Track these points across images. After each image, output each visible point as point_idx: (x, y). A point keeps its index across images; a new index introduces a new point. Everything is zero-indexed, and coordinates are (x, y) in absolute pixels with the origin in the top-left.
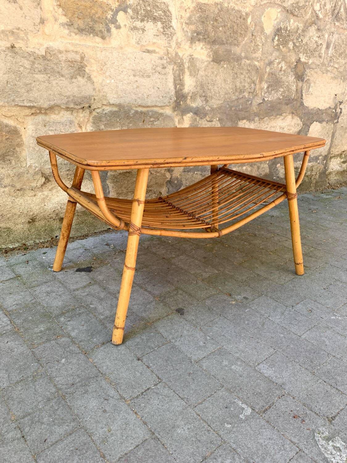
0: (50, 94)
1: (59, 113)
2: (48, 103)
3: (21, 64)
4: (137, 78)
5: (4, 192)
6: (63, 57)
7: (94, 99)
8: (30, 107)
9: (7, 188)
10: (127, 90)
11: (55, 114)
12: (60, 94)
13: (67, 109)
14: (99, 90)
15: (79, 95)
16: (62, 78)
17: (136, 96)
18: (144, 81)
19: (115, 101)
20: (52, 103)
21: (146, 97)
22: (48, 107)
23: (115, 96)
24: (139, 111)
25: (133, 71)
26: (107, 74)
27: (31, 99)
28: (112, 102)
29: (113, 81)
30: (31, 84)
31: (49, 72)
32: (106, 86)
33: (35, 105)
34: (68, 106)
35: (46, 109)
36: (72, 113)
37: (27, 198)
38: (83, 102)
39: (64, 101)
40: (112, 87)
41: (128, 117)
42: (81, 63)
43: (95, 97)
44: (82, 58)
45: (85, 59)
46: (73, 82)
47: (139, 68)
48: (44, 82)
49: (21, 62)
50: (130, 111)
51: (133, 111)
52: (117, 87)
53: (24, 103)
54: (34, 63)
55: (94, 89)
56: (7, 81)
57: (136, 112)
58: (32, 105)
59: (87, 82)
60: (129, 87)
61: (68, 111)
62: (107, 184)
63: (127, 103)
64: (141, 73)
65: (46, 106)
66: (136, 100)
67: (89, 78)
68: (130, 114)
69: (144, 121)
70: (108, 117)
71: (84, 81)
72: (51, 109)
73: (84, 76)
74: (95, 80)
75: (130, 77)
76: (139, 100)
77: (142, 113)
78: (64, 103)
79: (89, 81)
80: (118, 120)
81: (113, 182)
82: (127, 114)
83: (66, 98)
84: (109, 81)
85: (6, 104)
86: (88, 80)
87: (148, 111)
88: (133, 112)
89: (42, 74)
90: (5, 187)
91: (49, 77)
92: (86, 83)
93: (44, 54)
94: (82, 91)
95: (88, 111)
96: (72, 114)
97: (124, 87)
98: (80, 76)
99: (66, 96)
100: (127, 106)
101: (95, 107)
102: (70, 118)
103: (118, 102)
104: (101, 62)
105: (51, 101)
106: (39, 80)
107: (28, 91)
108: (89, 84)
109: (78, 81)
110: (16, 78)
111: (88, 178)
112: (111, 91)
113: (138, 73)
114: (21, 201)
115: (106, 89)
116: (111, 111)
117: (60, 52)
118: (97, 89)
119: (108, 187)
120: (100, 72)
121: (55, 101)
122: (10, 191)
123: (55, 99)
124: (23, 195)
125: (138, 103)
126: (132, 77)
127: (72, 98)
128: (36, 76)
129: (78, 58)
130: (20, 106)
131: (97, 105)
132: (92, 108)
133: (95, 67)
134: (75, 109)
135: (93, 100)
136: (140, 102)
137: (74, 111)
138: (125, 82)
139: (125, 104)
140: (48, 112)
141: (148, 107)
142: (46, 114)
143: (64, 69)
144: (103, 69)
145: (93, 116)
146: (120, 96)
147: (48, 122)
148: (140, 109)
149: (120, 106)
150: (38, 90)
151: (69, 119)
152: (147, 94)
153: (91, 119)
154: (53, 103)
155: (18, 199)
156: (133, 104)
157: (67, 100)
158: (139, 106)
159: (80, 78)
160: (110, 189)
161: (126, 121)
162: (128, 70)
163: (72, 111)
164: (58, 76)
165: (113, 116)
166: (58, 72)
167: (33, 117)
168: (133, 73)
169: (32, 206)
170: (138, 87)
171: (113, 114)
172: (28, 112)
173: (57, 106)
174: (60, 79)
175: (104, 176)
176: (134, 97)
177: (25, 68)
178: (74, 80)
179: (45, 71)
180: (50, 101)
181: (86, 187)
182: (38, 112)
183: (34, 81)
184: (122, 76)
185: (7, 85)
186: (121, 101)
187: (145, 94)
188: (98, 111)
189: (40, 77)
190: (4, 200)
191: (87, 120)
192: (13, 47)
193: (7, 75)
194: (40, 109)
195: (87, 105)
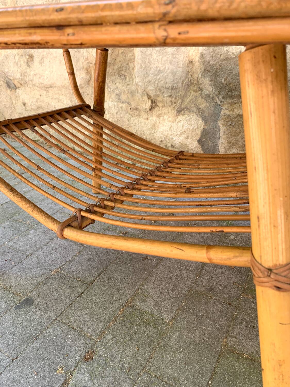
5: (122, 107)
9: (124, 104)
37: (141, 119)
62: (219, 127)
81: (226, 125)
90: (123, 103)
111: (195, 111)
114: (136, 121)
119: (219, 129)
122: (127, 109)
124: (139, 115)
155: (134, 118)
160: (221, 134)
169: (144, 129)
175: (216, 113)
181: (189, 123)
190: (121, 116)
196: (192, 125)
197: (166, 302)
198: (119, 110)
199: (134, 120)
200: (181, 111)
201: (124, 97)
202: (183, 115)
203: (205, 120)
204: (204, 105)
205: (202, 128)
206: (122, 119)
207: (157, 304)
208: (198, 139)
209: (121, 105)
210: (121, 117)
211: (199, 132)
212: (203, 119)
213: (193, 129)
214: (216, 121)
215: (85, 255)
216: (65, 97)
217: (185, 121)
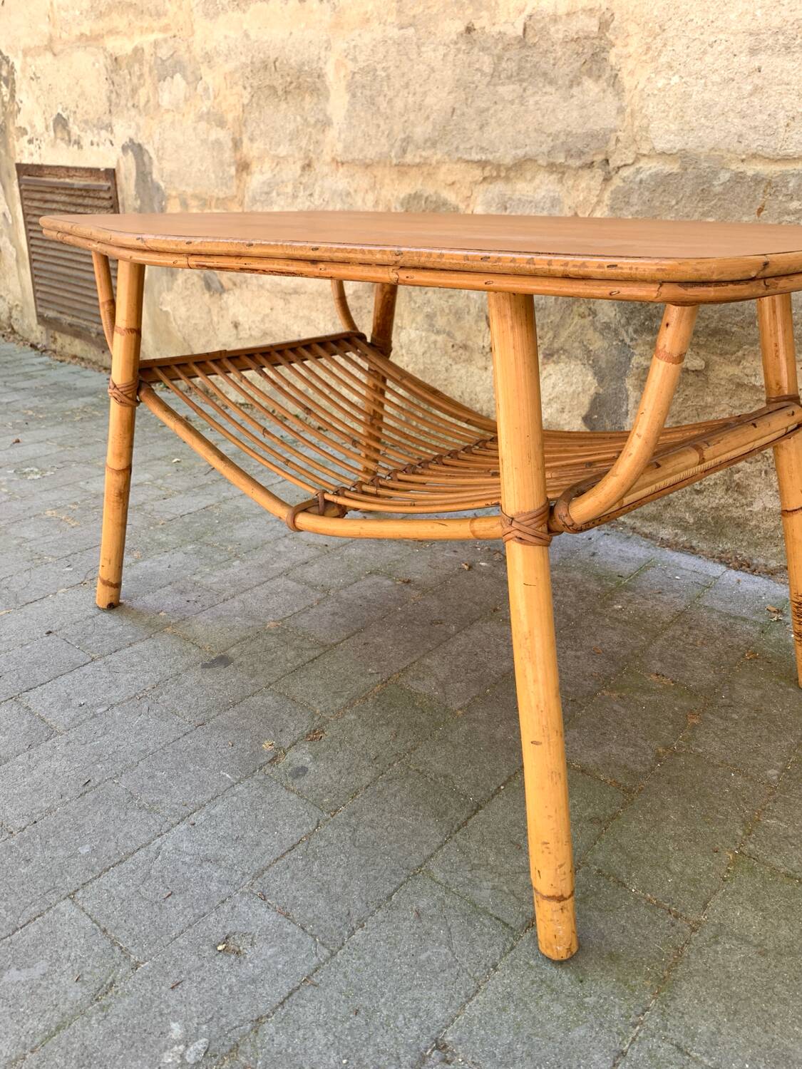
0: (519, 132)
1: (533, 178)
2: (513, 152)
3: (477, 66)
4: (762, 59)
5: (435, 342)
6: (557, 31)
7: (618, 140)
8: (482, 164)
9: (441, 336)
10: (716, 104)
11: (526, 180)
12: (539, 131)
13: (552, 167)
14: (632, 114)
15: (580, 131)
16: (549, 89)
17: (744, 121)
18: (789, 65)
19: (669, 141)
20: (521, 153)
21: (783, 123)
22: (511, 163)
23: (673, 127)
24: (750, 173)
25: (751, 34)
26: (663, 60)
27: (484, 145)
28: (660, 145)
29: (676, 79)
30: (488, 109)
31: (526, 76)
32: (652, 98)
33: (490, 157)
34: (551, 160)
35: (508, 169)
36: (562, 178)
37: (473, 369)
38: (587, 150)
39: (545, 148)
40: (667, 101)
41: (704, 193)
42: (601, 39)
43: (619, 133)
44: (604, 25)
45: (612, 26)
46: (572, 97)
47: (776, 22)
48: (512, 102)
49: (478, 61)
50: (715, 173)
51: (727, 176)
52: (686, 96)
53: (470, 154)
54: (500, 58)
55: (621, 110)
56: (454, 109)
57: (739, 178)
58: (484, 158)
59: (604, 91)
60: (725, 93)
61: (552, 173)
62: (627, 390)
63: (706, 149)
64: (781, 38)
65: (508, 160)
66: (741, 136)
67: (615, 80)
68: (715, 183)
69: (760, 211)
70: (647, 193)
71: (597, 90)
72: (520, 166)
73: (600, 76)
74: (627, 81)
75: (736, 59)
76: (752, 136)
77: (757, 179)
78: (543, 153)
79: (611, 89)
80: (673, 202)
82: (704, 183)
83: (551, 138)
84: (666, 82)
85: (446, 157)
86: (608, 86)
87: (784, 176)
88: (724, 176)
89: (513, 83)
90: (438, 332)
91: (525, 90)
92: (602, 94)
93: (520, 32)
94: (590, 118)
95: (599, 174)
96: (561, 181)
97: (707, 96)
98: (590, 77)
99: (551, 134)
100: (708, 158)
101: (620, 163)
102: (554, 191)
103: (679, 146)
104: (650, 25)
105: (520, 148)
106: (503, 99)
107: (481, 127)
108: (610, 96)
109: (583, 92)
110: (467, 99)
111: (580, 356)
112: (664, 112)
113: (770, 42)
114: (463, 371)
115: (651, 107)
116: (657, 174)
117: (555, 19)
118: (628, 110)
119: (627, 397)
120: (644, 58)
121: (528, 148)
122: (446, 345)
123: (528, 141)
124: (469, 361)
125: (748, 146)
126: (744, 58)
127: (562, 138)
128: (501, 89)
129: (592, 25)
130: (467, 162)
131: (623, 156)
132: (612, 165)
133: (635, 45)
134: (569, 167)
135: (614, 143)
136: (755, 142)
137: (566, 175)
138: (716, 78)
139: (701, 150)
140: (512, 174)
141: (786, 159)
142: (507, 179)
143: (561, 63)
144: (654, 47)
145: (613, 188)
146: (687, 127)
147: (510, 199)
148: (751, 169)
149: (684, 157)
150: (500, 123)
151: (552, 194)
152: (791, 114)
153: (607, 195)
154: (523, 153)
155: (458, 366)
156: (728, 151)
157: (552, 144)
158: (754, 156)
159: (588, 83)
160: (630, 406)
161: (697, 207)
162: (735, 35)
163: (563, 173)
164: (541, 85)
165: (660, 190)
166: (545, 74)
167: (485, 185)
168: (750, 41)
169: (478, 389)
170: (756, 90)
171: (662, 182)
172: (477, 173)
173: (530, 160)
174: (544, 90)
175: (621, 363)
176: (736, 124)
177: (483, 74)
178: (575, 90)
179: (518, 77)
180: (516, 148)
182: (495, 174)
183: (496, 103)
184: (708, 59)
185: (452, 116)
186: (691, 143)
187: (781, 115)
188: (625, 173)
189: (507, 90)
190: (433, 360)
191: (595, 199)
192: (469, 30)
193: (454, 95)
194: (498, 167)
195: (599, 158)
196: (571, 385)
197: (458, 685)
198: (429, 347)
199: (459, 370)
200: (552, 355)
201: (441, 322)
202: (557, 363)
203: (600, 376)
204: (598, 344)
205: (592, 391)
206: (434, 366)
207: (442, 685)
208: (584, 413)
209: (433, 337)
210: (432, 363)
211: (586, 400)
212: (595, 374)
213: (574, 392)
214: (621, 378)
215: (329, 607)
216: (321, 316)
217: (559, 376)
